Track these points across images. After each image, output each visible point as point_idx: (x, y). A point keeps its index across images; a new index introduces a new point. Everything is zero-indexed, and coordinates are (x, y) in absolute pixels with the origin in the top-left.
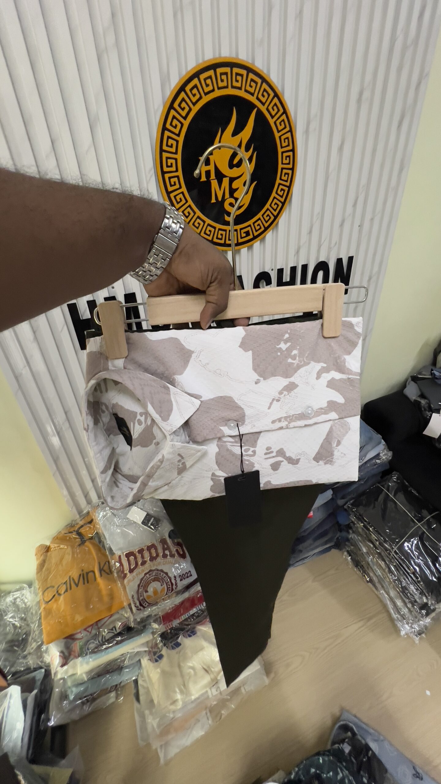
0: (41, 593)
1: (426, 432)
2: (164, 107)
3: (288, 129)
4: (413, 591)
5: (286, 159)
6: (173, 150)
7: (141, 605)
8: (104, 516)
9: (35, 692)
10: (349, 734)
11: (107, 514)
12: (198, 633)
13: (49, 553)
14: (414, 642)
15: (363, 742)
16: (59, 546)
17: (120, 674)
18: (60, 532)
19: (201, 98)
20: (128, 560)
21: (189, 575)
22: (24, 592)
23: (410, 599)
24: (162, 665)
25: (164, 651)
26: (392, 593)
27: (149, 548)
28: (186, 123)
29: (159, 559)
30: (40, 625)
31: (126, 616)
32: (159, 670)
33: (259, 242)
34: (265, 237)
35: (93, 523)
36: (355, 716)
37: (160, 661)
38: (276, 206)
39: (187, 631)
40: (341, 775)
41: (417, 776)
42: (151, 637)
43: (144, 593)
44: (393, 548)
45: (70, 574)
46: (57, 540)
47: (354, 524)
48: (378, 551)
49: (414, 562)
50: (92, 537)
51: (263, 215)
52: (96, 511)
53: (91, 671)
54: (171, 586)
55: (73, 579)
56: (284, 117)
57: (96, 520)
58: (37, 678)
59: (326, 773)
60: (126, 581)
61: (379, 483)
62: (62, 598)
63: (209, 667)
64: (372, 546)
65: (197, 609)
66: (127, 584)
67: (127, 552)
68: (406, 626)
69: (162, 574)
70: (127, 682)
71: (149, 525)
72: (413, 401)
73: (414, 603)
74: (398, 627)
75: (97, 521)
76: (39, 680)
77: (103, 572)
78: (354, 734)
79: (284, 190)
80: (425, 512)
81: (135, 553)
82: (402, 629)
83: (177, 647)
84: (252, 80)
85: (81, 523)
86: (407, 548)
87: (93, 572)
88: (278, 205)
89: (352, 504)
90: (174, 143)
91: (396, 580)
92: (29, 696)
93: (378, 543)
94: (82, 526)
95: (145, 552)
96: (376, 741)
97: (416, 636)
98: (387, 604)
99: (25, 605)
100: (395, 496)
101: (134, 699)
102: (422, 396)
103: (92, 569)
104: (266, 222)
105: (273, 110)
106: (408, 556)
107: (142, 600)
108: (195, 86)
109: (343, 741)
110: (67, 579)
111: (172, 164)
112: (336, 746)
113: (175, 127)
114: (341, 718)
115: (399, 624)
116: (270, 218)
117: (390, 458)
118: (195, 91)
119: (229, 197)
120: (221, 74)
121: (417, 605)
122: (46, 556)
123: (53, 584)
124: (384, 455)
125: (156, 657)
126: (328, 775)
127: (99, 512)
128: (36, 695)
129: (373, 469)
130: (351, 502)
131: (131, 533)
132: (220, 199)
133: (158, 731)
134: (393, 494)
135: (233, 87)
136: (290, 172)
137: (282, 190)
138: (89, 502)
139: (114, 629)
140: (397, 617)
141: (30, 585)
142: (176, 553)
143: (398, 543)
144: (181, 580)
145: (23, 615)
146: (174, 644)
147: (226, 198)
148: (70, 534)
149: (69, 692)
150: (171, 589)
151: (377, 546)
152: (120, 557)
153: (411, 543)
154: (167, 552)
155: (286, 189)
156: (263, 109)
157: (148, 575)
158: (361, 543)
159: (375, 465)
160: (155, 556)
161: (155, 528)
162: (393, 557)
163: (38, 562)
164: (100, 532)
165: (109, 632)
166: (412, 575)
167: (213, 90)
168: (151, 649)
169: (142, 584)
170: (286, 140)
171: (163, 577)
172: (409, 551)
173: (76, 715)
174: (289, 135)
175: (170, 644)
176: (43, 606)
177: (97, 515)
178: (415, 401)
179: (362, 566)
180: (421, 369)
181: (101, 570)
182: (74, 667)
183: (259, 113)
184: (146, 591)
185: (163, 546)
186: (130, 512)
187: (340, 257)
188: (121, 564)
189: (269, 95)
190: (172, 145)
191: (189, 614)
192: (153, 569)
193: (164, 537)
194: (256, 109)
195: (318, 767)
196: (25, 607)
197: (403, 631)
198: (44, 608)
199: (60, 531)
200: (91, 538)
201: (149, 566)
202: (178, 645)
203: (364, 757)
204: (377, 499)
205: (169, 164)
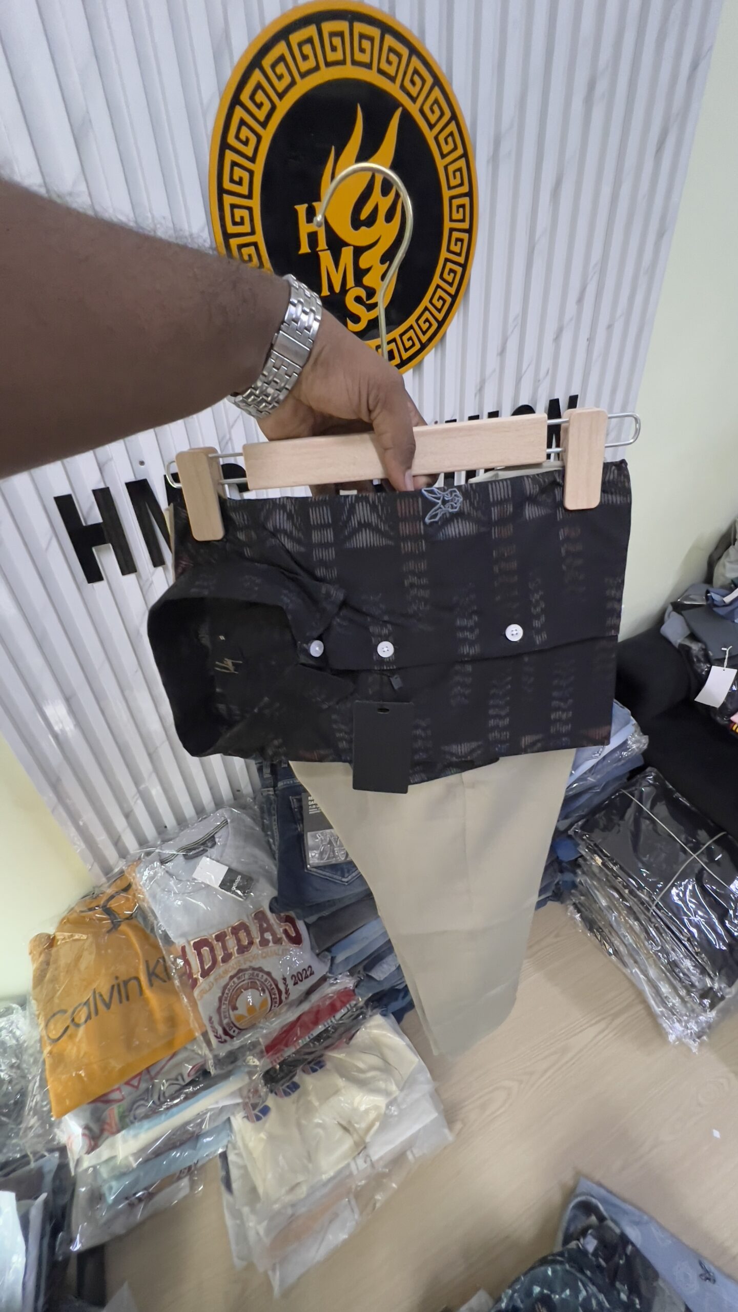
0: (42, 1025)
1: (700, 698)
2: (221, 100)
3: (460, 151)
4: (688, 969)
5: (458, 212)
6: (244, 190)
7: (226, 1033)
8: (151, 878)
9: (44, 1196)
10: (593, 1219)
11: (156, 874)
12: (329, 1065)
13: (54, 950)
14: (690, 1050)
15: (618, 1231)
16: (72, 936)
17: (194, 1148)
18: (72, 909)
19: (293, 83)
20: (200, 954)
21: (308, 973)
22: (13, 1017)
23: (683, 982)
24: (267, 1125)
25: (271, 1101)
26: (652, 973)
27: (235, 931)
28: (268, 135)
29: (255, 950)
30: (43, 1083)
31: (200, 1053)
32: (263, 1135)
33: (411, 371)
34: (421, 363)
35: (131, 891)
36: (600, 1185)
37: (264, 1119)
38: (441, 302)
39: (309, 1063)
40: (584, 1293)
41: (707, 1277)
42: (246, 1079)
43: (231, 1012)
44: (654, 900)
45: (95, 986)
46: (68, 925)
47: (585, 860)
48: (628, 904)
49: (690, 921)
50: (132, 914)
51: (417, 320)
52: (137, 870)
53: (143, 1150)
54: (277, 996)
55: (101, 995)
56: (452, 127)
57: (136, 885)
58: (46, 1169)
59: (559, 1290)
60: (196, 992)
61: (625, 788)
62: (81, 1031)
63: (349, 1122)
64: (617, 896)
65: (325, 1026)
66: (199, 997)
67: (196, 940)
68: (677, 1025)
69: (261, 974)
70: (207, 1159)
71: (234, 888)
72: (677, 646)
73: (690, 988)
74: (664, 1029)
75: (140, 888)
76: (50, 1172)
77: (153, 978)
78: (601, 1219)
79: (455, 272)
80: (702, 834)
81: (210, 940)
82: (671, 1031)
83: (293, 1092)
84: (391, 50)
85: (110, 891)
86: (676, 899)
87: (137, 979)
88: (444, 301)
89: (582, 828)
90: (246, 176)
91: (659, 951)
92: (32, 1205)
93: (627, 891)
94: (112, 897)
95: (228, 937)
96: (637, 1223)
97: (694, 1041)
98: (644, 991)
99: (17, 1040)
100: (651, 809)
101: (223, 1188)
102: (693, 637)
103: (133, 975)
104: (424, 333)
105: (433, 112)
106: (677, 912)
107: (228, 1024)
108: (282, 58)
109: (583, 1233)
110: (88, 995)
111: (242, 218)
112: (573, 1244)
113: (246, 143)
114: (578, 1191)
115: (666, 1024)
116: (431, 325)
117: (645, 747)
118: (281, 69)
119: (354, 285)
120: (332, 34)
121: (696, 992)
122: (50, 954)
123: (63, 1007)
124: (634, 743)
125: (256, 1112)
126: (563, 1296)
127: (142, 870)
128: (46, 1202)
129: (617, 768)
130: (580, 823)
131: (202, 905)
132: (337, 289)
133: (267, 1241)
134: (649, 805)
135: (354, 63)
136: (465, 236)
137: (451, 271)
138: (123, 853)
139: (180, 1078)
140: (662, 1012)
141: (23, 1004)
142: (284, 936)
143: (661, 889)
144: (295, 984)
145: (14, 1061)
146: (288, 1087)
147: (347, 288)
148: (91, 913)
149: (105, 1189)
150: (278, 1000)
151: (626, 896)
152: (183, 949)
153: (682, 888)
154: (268, 936)
155: (459, 270)
156: (414, 109)
157: (235, 979)
158: (598, 891)
159: (620, 760)
160: (246, 943)
161: (244, 893)
162: (654, 914)
163: (35, 966)
164: (146, 906)
165: (170, 1085)
166: (686, 943)
167: (317, 68)
168: (247, 1100)
169: (225, 995)
170: (458, 174)
171: (263, 980)
172: (680, 903)
173: (119, 1228)
174: (462, 163)
175: (281, 1088)
176: (48, 1049)
177: (138, 875)
178: (681, 645)
179: (601, 929)
180: (686, 591)
181: (151, 975)
182: (113, 1146)
183: (406, 117)
184: (235, 1008)
185: (261, 926)
186: (198, 868)
187: (556, 397)
188: (187, 962)
189: (424, 81)
190: (241, 179)
191: (312, 1035)
192: (244, 967)
193: (262, 909)
194: (400, 110)
195: (545, 1282)
196: (16, 1045)
197: (672, 1034)
198: (50, 1053)
199: (72, 906)
200: (130, 917)
201: (236, 962)
202: (295, 1087)
203: (621, 1258)
204: (622, 817)
205: (238, 219)
